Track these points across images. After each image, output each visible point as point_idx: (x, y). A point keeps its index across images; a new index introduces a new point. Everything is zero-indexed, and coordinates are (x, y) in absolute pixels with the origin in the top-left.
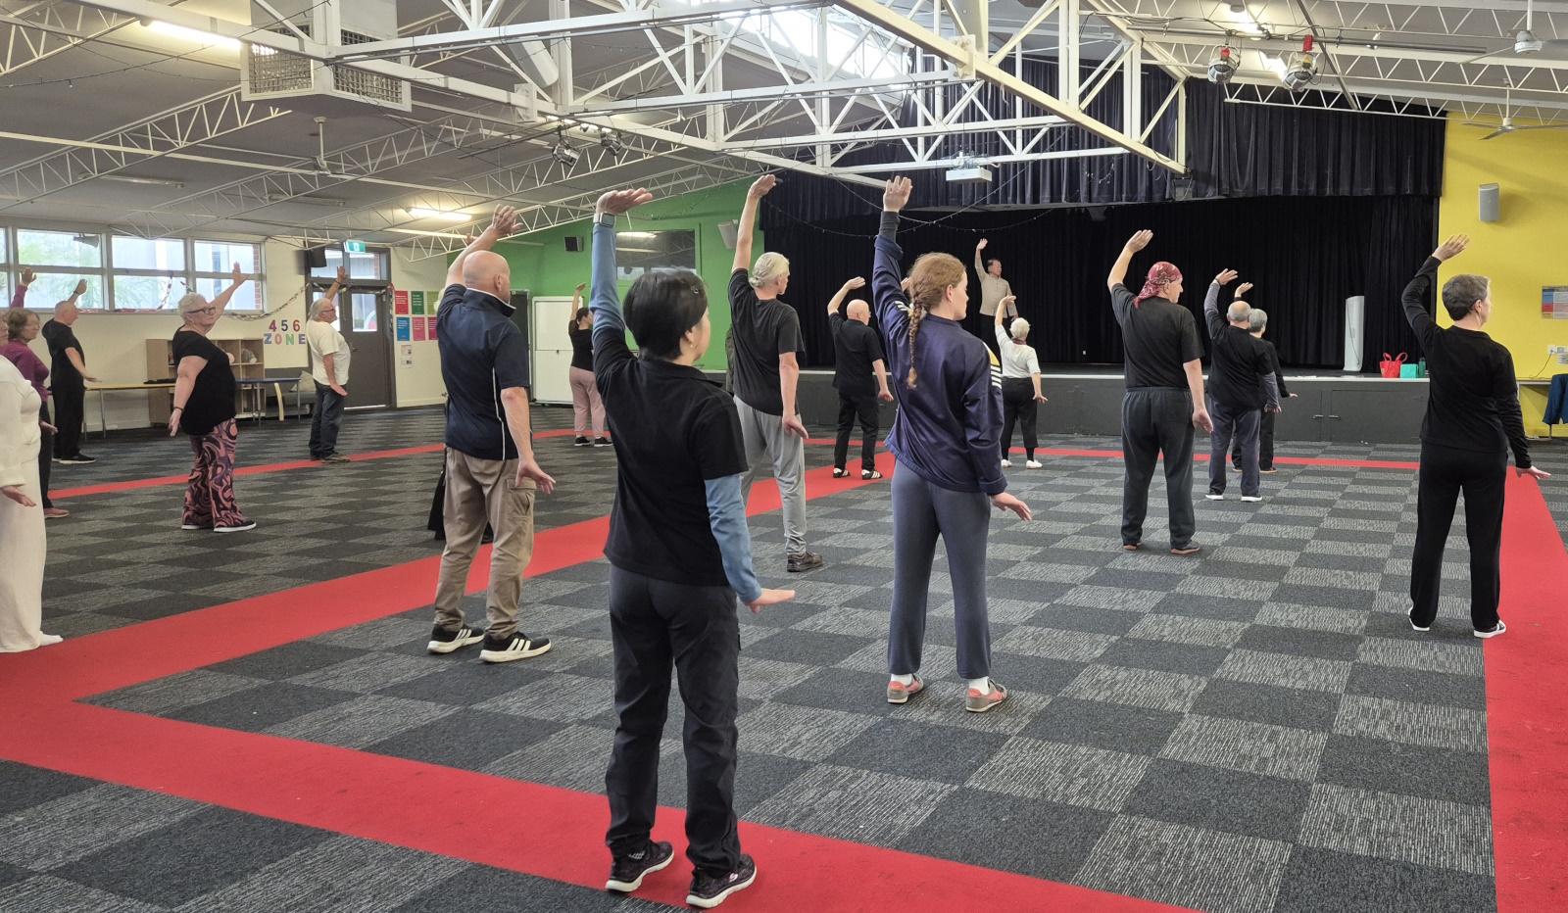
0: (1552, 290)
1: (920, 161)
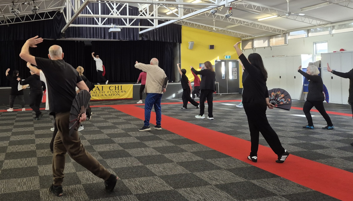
0: (201, 64)
1: (100, 25)
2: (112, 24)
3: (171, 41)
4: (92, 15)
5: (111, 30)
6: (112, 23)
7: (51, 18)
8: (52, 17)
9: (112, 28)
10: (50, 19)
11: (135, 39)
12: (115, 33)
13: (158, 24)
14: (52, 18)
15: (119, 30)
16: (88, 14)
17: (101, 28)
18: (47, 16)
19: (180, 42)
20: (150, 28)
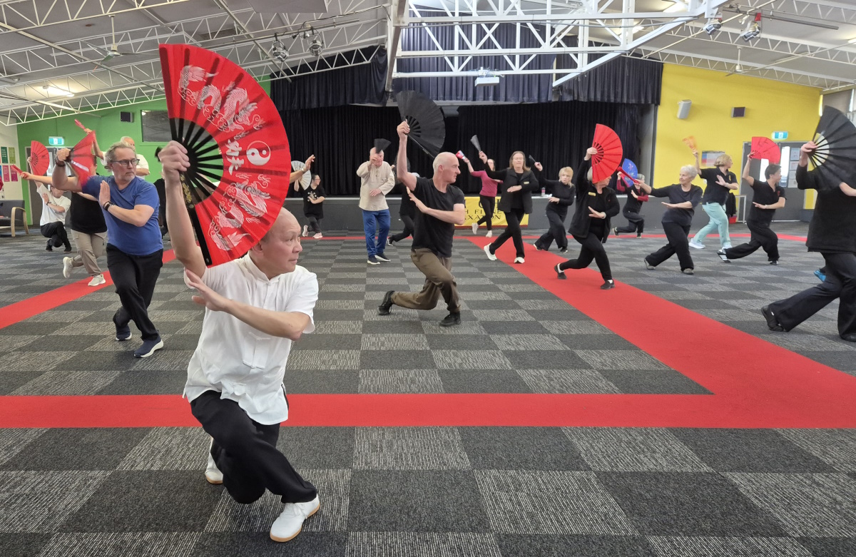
0: (706, 152)
1: (456, 72)
2: (482, 68)
3: (633, 101)
4: (441, 52)
5: (478, 81)
6: (481, 66)
7: (366, 62)
8: (368, 60)
9: (482, 76)
10: (364, 63)
11: (543, 100)
12: (486, 87)
13: (588, 63)
14: (369, 62)
15: (496, 81)
16: (433, 49)
17: (457, 78)
18: (359, 59)
19: (657, 101)
20: (572, 73)
